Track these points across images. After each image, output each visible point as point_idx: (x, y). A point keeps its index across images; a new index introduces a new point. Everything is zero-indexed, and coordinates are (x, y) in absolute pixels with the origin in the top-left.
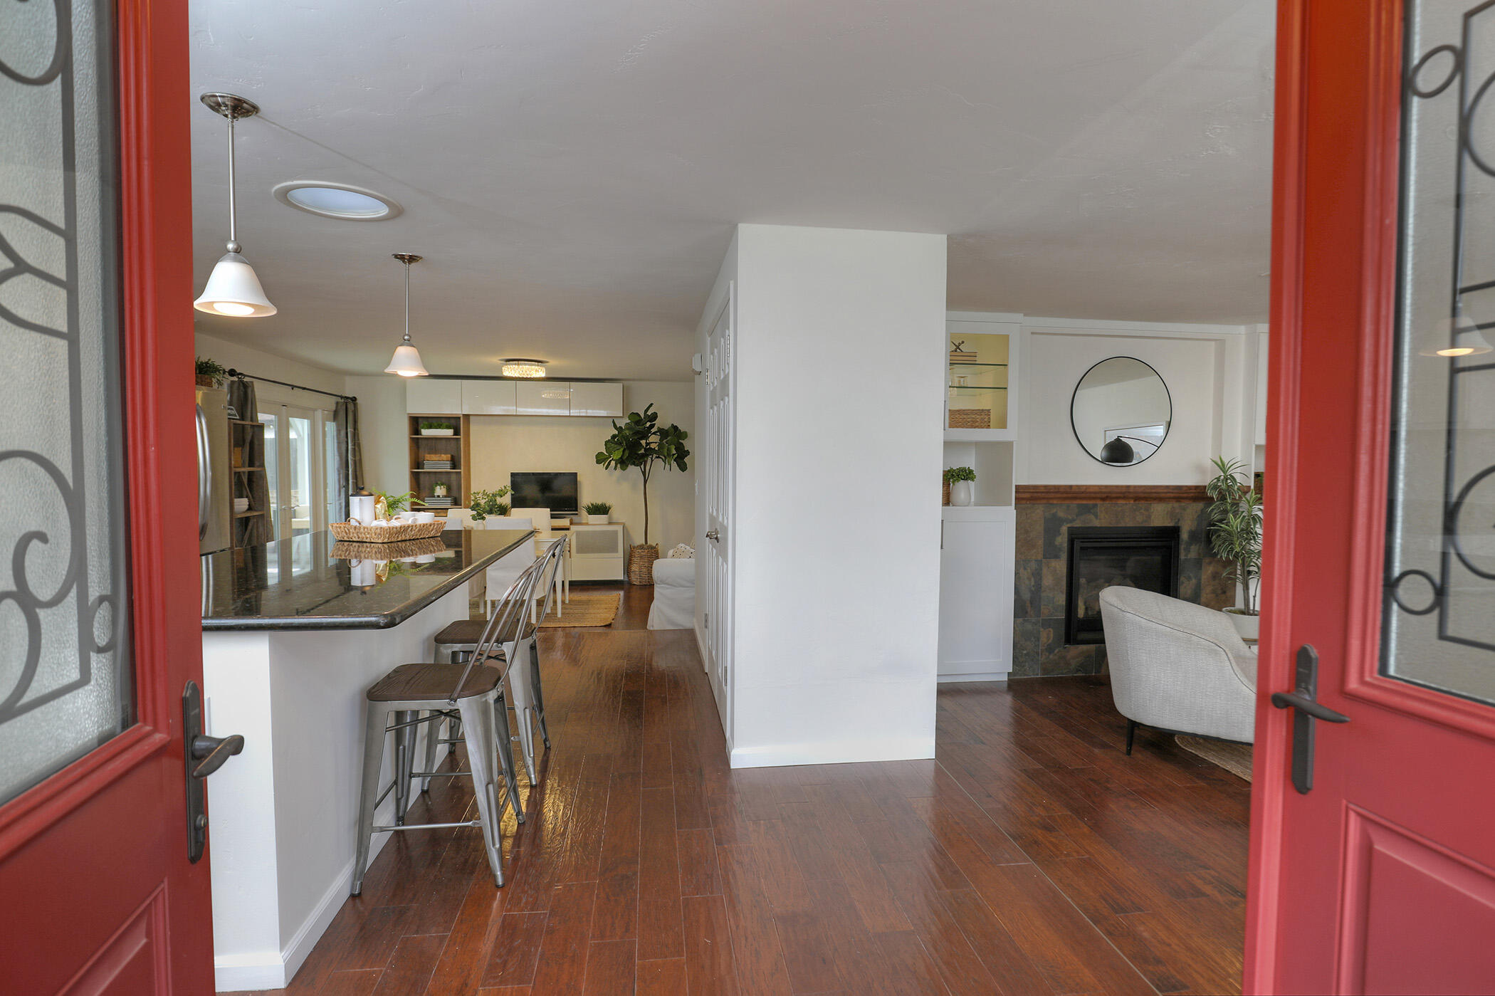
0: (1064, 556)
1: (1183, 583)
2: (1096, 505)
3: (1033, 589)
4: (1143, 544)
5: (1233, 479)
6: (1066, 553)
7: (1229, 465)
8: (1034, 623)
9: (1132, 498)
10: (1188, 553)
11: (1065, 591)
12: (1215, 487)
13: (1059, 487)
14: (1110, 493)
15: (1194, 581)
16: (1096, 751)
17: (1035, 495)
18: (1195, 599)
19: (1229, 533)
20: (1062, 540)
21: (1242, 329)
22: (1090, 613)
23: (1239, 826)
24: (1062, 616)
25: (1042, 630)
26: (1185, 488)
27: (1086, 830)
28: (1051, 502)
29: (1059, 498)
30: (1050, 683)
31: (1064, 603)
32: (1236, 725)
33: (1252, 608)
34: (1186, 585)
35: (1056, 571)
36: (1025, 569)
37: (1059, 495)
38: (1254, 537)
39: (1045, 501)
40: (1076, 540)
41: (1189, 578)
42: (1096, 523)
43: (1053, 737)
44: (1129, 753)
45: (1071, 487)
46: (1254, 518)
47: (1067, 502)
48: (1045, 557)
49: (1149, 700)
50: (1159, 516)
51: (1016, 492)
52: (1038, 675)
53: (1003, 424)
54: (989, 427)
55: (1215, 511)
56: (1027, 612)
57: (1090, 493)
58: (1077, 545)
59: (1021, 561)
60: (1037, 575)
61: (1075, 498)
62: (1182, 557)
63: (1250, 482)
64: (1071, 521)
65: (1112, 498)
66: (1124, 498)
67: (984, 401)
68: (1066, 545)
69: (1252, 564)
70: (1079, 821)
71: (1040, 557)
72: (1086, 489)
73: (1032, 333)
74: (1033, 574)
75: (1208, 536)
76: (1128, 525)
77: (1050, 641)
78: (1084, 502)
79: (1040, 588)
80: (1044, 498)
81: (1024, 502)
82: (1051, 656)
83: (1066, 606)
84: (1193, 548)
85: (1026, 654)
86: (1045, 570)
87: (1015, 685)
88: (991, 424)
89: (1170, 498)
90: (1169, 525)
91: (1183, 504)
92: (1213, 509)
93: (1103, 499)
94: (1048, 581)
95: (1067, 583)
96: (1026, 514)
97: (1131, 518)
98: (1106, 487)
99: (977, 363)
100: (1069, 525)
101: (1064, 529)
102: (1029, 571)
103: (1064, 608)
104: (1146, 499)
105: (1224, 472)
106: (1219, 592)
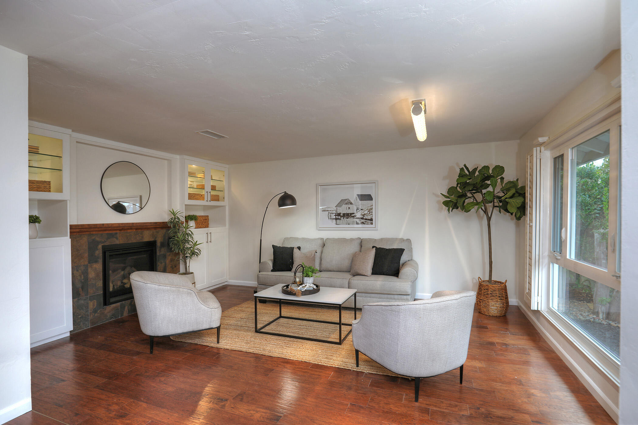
0: (101, 261)
1: (159, 265)
2: (117, 233)
3: (83, 281)
4: (140, 250)
5: (178, 218)
6: (102, 259)
7: (176, 213)
8: (84, 299)
9: (135, 229)
10: (160, 252)
11: (102, 279)
12: (171, 222)
13: (96, 225)
14: (124, 227)
15: (163, 264)
16: (135, 358)
17: (82, 230)
18: (164, 271)
19: (178, 242)
20: (99, 253)
21: (178, 157)
22: (115, 287)
23: (210, 368)
24: (101, 292)
25: (89, 302)
26: (158, 223)
27: (144, 405)
28: (92, 233)
29: (96, 231)
30: (97, 329)
31: (102, 285)
32: (200, 323)
33: (188, 271)
34: (160, 265)
35: (96, 269)
36: (77, 271)
37: (97, 229)
38: (188, 242)
39: (87, 233)
40: (107, 252)
41: (161, 263)
42: (117, 242)
43: (108, 359)
44: (151, 352)
45: (103, 224)
46: (188, 235)
47: (101, 232)
48: (89, 263)
49: (161, 324)
50: (147, 237)
51: (70, 229)
52: (88, 327)
53: (60, 190)
54: (50, 191)
55: (171, 233)
56: (80, 294)
57: (115, 227)
58: (108, 254)
59: (75, 267)
60: (85, 273)
61: (105, 230)
62: (158, 254)
63: (184, 220)
64: (103, 243)
65: (125, 230)
66: (131, 229)
67: (45, 176)
68: (101, 255)
69: (187, 253)
70: (139, 402)
71: (86, 263)
72: (112, 225)
73: (77, 142)
74: (82, 273)
75: (168, 243)
76: (133, 242)
77: (95, 307)
78: (111, 232)
79: (87, 280)
80: (87, 231)
81: (75, 234)
82: (96, 315)
83: (103, 286)
84: (163, 249)
85: (81, 318)
86: (90, 270)
87: (74, 337)
88: (52, 190)
89: (152, 228)
90: (152, 240)
91: (157, 230)
92: (170, 232)
93: (120, 230)
94: (92, 274)
95: (103, 275)
96: (77, 241)
97: (134, 239)
98: (122, 224)
99: (39, 153)
100: (102, 245)
101: (100, 247)
102: (80, 271)
103: (102, 288)
104: (141, 229)
105: (174, 216)
106: (174, 266)
